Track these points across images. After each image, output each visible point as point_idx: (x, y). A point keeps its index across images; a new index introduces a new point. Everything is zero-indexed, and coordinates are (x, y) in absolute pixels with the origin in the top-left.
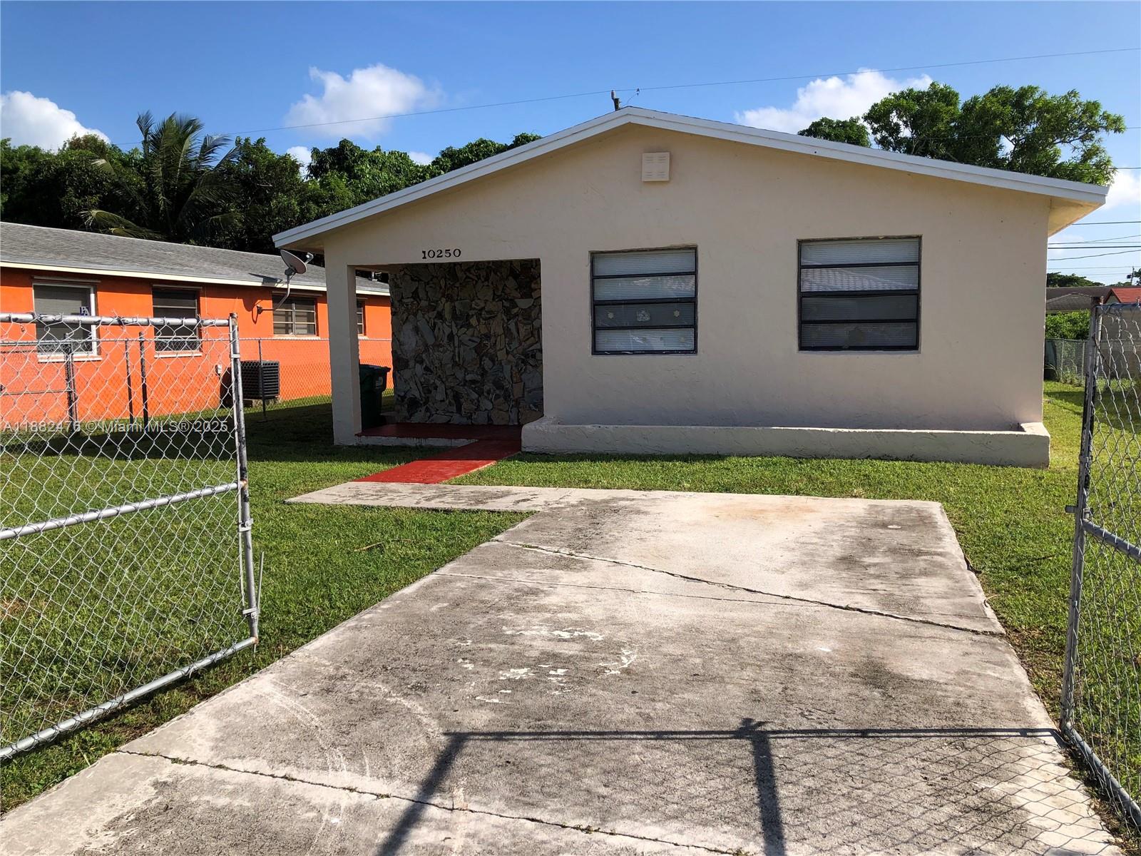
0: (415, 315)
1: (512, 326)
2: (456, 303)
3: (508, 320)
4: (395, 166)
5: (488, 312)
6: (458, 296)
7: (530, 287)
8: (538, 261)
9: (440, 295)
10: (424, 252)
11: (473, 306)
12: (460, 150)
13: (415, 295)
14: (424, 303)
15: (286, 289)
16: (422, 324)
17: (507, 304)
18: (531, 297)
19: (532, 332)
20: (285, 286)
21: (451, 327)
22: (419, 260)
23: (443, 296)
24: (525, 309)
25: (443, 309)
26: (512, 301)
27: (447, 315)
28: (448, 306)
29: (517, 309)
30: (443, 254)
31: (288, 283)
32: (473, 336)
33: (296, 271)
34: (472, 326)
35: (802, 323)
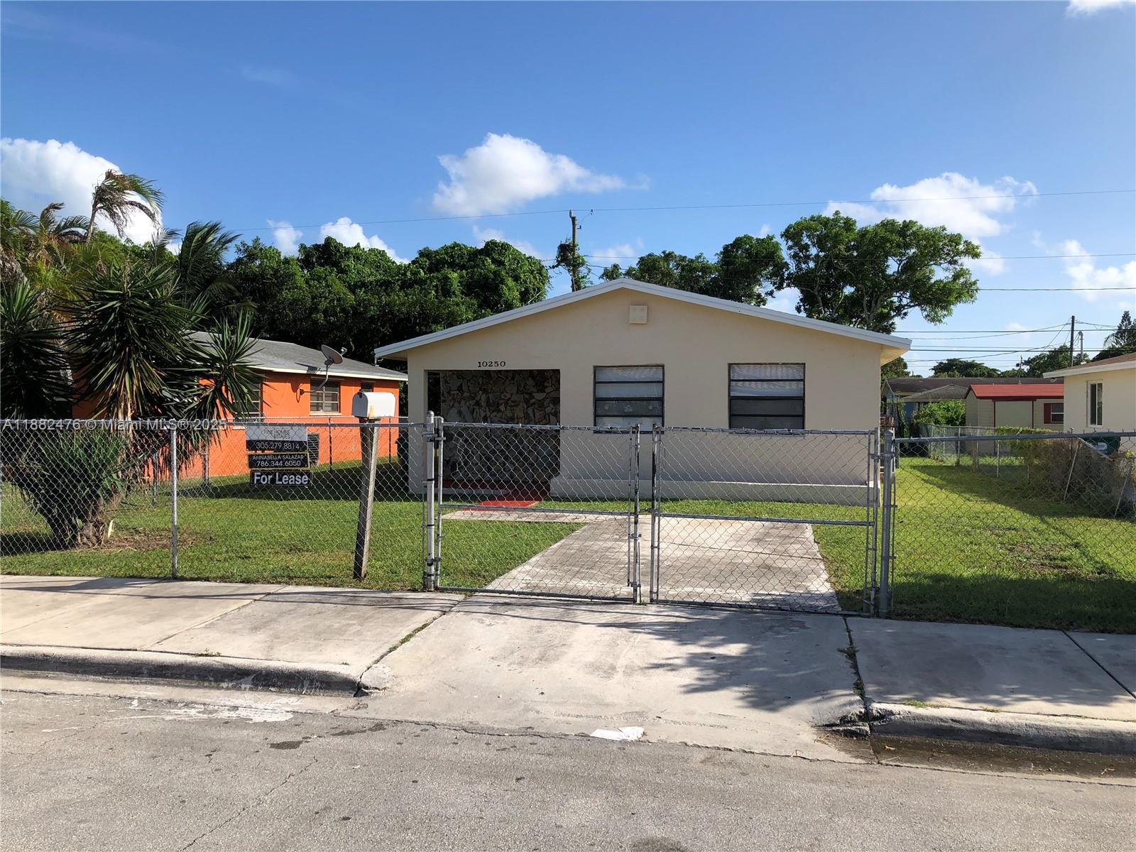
0: (459, 403)
1: (530, 411)
2: (490, 395)
3: (527, 408)
4: (375, 261)
5: (513, 402)
6: (491, 389)
7: (544, 385)
8: (558, 371)
9: (478, 389)
10: (480, 363)
11: (503, 397)
12: (437, 252)
13: (460, 389)
14: (466, 394)
15: (325, 376)
16: (464, 409)
17: (527, 396)
18: (544, 392)
19: (545, 416)
20: (324, 373)
21: (485, 411)
22: (474, 366)
23: (480, 390)
24: (540, 400)
25: (480, 399)
26: (530, 394)
27: (483, 403)
28: (484, 397)
29: (534, 400)
30: (493, 364)
31: (327, 371)
32: (501, 418)
33: (334, 362)
34: (501, 411)
35: (732, 416)
